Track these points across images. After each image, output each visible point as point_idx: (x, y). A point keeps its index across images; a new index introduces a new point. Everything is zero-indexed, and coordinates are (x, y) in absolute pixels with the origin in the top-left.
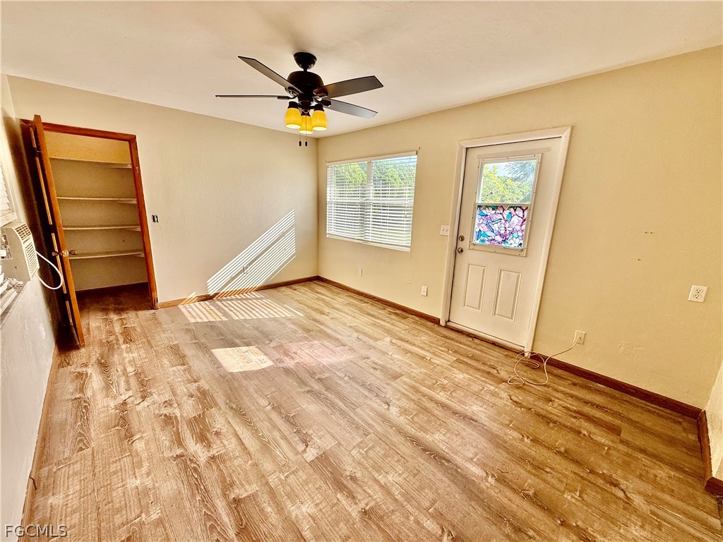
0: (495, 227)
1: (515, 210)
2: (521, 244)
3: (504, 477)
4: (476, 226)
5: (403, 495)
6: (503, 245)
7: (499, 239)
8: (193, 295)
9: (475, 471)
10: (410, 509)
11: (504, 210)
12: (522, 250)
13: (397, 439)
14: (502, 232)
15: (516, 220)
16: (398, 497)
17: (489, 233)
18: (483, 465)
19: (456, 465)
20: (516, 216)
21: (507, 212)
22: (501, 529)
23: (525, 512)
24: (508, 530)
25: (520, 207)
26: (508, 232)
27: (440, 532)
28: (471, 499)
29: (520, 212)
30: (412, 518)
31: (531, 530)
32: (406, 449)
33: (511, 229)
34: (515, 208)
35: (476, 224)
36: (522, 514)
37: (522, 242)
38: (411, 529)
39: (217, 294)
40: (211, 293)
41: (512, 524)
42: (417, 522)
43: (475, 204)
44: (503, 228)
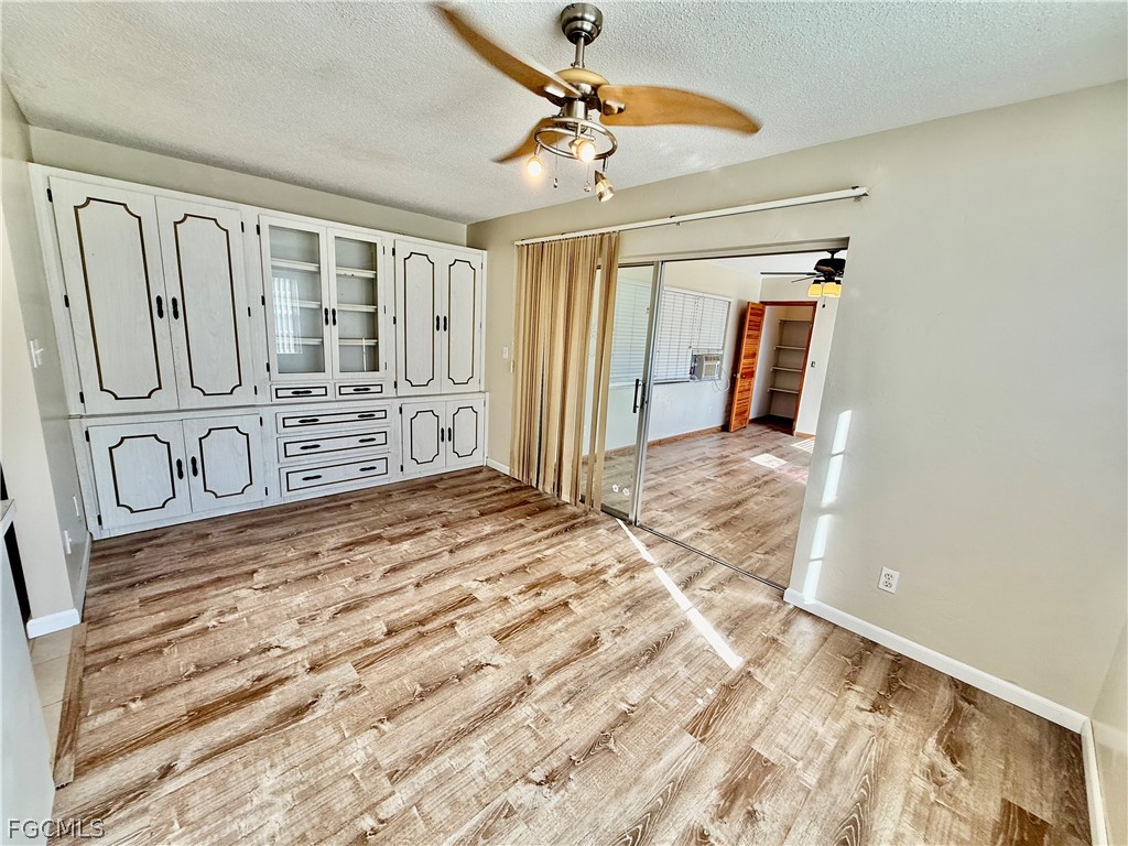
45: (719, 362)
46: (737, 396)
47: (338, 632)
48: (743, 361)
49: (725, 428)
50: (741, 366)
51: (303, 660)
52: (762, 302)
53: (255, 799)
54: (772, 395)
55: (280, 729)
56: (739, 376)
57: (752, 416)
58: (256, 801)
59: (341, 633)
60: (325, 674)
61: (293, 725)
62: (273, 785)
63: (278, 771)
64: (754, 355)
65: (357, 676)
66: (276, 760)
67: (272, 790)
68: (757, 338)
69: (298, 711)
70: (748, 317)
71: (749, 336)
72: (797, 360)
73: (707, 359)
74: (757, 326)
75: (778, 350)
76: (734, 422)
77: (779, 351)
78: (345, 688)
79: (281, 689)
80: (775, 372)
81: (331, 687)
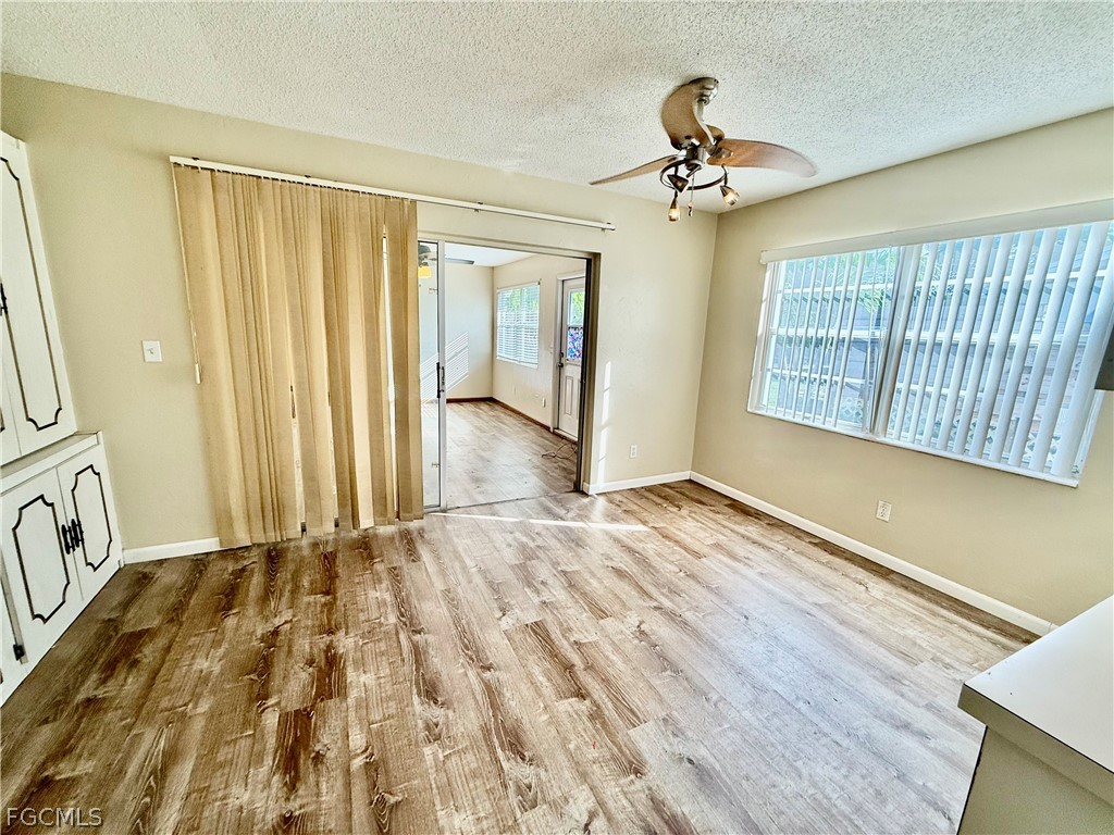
47: (567, 750)
51: (618, 785)
53: (810, 792)
55: (730, 790)
58: (812, 791)
59: (572, 747)
60: (647, 756)
61: (724, 776)
62: (792, 779)
63: (778, 779)
65: (651, 723)
66: (767, 783)
67: (797, 779)
69: (702, 775)
78: (669, 733)
79: (670, 802)
81: (667, 747)
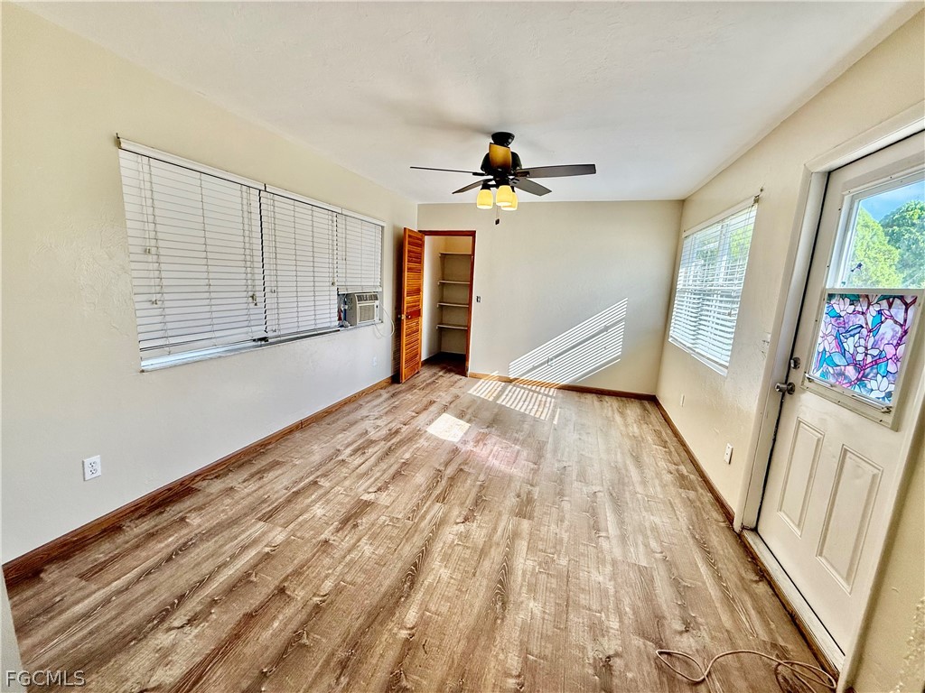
0: (849, 344)
1: (890, 305)
2: (889, 395)
3: (417, 648)
4: (820, 340)
5: (351, 560)
6: (857, 389)
7: (851, 372)
8: (495, 374)
9: (411, 615)
10: (338, 569)
11: (869, 304)
12: (888, 411)
13: (418, 541)
14: (859, 357)
15: (888, 330)
16: (348, 558)
17: (838, 359)
18: (423, 622)
19: (409, 595)
20: (890, 322)
21: (873, 310)
22: (339, 647)
23: (370, 674)
24: (341, 654)
25: (902, 298)
26: (869, 359)
27: (322, 594)
28: (370, 614)
29: (898, 311)
30: (330, 571)
31: (347, 680)
32: (409, 551)
33: (875, 352)
34: (890, 298)
35: (821, 334)
36: (365, 669)
37: (892, 388)
38: (319, 573)
39: (516, 379)
40: (512, 377)
41: (348, 659)
42: (327, 577)
43: (824, 290)
44: (861, 350)
45: (377, 303)
46: (404, 340)
48: (407, 299)
49: (396, 378)
50: (405, 306)
52: (420, 231)
54: (440, 332)
56: (404, 317)
57: (424, 357)
64: (418, 291)
68: (420, 271)
70: (407, 247)
71: (410, 269)
72: (462, 295)
73: (361, 298)
74: (418, 258)
75: (442, 285)
76: (404, 371)
77: (442, 287)
80: (441, 309)
